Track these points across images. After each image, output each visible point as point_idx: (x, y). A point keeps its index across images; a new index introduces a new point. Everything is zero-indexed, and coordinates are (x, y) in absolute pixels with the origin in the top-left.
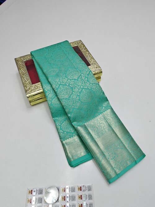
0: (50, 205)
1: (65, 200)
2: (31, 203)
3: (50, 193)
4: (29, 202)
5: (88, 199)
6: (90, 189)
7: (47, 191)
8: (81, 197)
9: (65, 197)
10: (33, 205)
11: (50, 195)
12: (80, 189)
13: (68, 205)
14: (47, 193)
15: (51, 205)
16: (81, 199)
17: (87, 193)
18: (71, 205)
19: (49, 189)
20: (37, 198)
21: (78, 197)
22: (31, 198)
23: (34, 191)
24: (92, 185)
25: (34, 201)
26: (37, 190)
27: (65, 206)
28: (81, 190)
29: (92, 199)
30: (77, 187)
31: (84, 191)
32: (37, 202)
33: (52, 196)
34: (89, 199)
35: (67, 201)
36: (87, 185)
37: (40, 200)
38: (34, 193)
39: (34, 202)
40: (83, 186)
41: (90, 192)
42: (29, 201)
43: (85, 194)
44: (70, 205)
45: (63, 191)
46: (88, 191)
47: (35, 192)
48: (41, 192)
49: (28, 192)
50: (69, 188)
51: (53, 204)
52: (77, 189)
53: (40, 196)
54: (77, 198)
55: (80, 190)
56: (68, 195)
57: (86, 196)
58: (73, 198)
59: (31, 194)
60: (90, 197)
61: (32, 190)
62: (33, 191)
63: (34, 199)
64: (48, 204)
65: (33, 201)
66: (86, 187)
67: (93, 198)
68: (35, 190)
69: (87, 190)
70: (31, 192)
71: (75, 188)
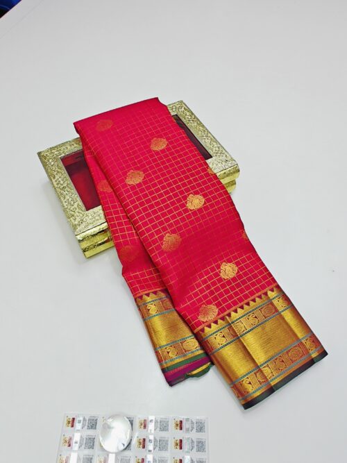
0: (110, 455)
1: (144, 447)
2: (69, 446)
3: (113, 428)
4: (67, 444)
5: (195, 449)
6: (201, 428)
7: (106, 424)
8: (180, 444)
9: (144, 440)
10: (75, 451)
11: (113, 433)
12: (180, 425)
13: (150, 458)
14: (107, 428)
15: (114, 455)
16: (181, 448)
17: (194, 435)
18: (157, 459)
19: (111, 420)
20: (85, 437)
21: (174, 444)
22: (71, 436)
23: (79, 422)
24: (207, 418)
25: (76, 443)
26: (84, 419)
27: (143, 460)
28: (181, 429)
29: (204, 450)
30: (174, 422)
31: (187, 430)
32: (83, 446)
33: (116, 436)
34: (198, 451)
35: (150, 451)
36: (195, 418)
37: (90, 443)
38: (78, 426)
39: (77, 445)
40: (187, 420)
41: (200, 436)
42: (66, 441)
43: (189, 439)
44: (154, 460)
45: (143, 426)
46: (197, 431)
47: (81, 424)
48: (93, 424)
49: (66, 422)
50: (156, 422)
51: (117, 454)
52: (172, 426)
53: (91, 432)
54: (171, 444)
55: (178, 428)
56: (151, 437)
57: (193, 442)
58: (161, 445)
59: (72, 426)
60: (201, 446)
61: (74, 419)
62: (76, 422)
63: (77, 437)
64: (108, 453)
65: (74, 441)
66: (192, 423)
67: (206, 449)
68: (81, 419)
69: (195, 430)
70: (72, 422)
71: (168, 422)
